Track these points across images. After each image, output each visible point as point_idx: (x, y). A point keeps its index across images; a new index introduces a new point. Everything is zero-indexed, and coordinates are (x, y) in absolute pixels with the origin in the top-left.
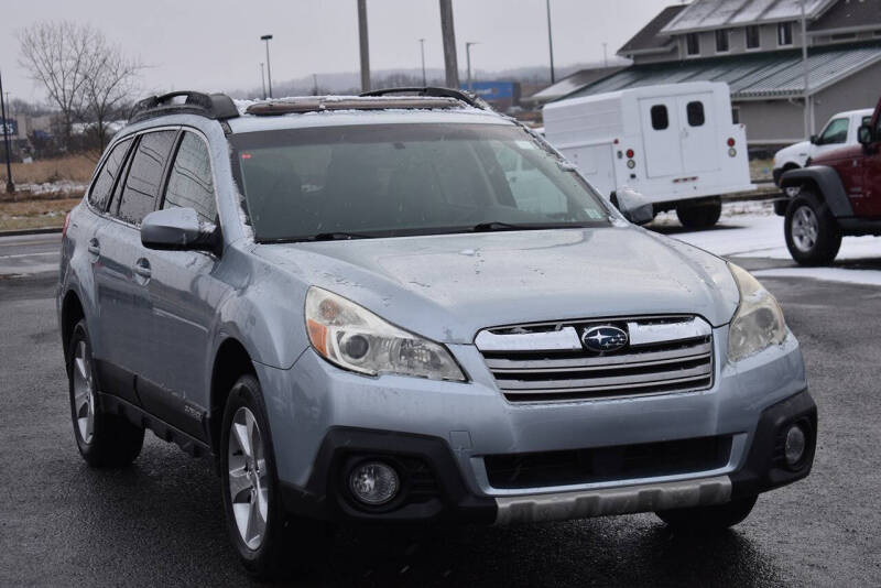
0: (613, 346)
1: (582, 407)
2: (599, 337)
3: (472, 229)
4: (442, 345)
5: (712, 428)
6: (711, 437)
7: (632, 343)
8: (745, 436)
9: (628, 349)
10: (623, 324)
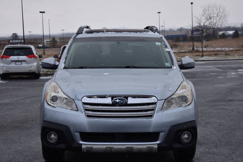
0: (122, 104)
1: (109, 121)
2: (118, 101)
3: (124, 67)
4: (73, 100)
5: (151, 130)
6: (151, 132)
7: (128, 103)
8: (163, 133)
9: (127, 105)
10: (126, 97)
